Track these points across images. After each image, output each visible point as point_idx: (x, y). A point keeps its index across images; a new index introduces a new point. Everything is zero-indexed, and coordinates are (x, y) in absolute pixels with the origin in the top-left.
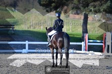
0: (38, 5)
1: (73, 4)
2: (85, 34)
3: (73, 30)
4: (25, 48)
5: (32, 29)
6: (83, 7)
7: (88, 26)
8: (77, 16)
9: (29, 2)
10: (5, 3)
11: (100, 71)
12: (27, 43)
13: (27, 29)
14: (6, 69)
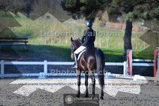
0: (61, 10)
1: (110, 8)
2: (128, 51)
3: (111, 44)
4: (43, 71)
5: (52, 44)
6: (124, 11)
7: (132, 39)
8: (116, 25)
9: (48, 4)
10: (14, 7)
11: (150, 104)
12: (45, 63)
13: (45, 44)
14: (16, 100)
